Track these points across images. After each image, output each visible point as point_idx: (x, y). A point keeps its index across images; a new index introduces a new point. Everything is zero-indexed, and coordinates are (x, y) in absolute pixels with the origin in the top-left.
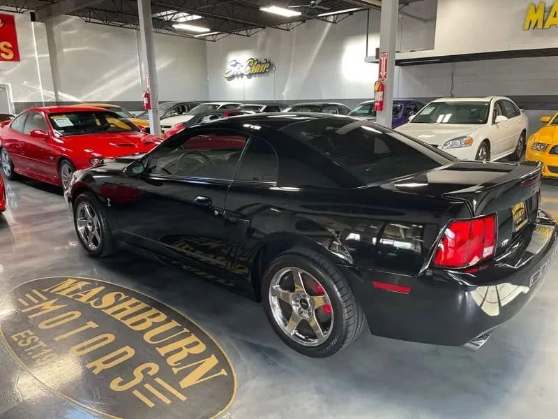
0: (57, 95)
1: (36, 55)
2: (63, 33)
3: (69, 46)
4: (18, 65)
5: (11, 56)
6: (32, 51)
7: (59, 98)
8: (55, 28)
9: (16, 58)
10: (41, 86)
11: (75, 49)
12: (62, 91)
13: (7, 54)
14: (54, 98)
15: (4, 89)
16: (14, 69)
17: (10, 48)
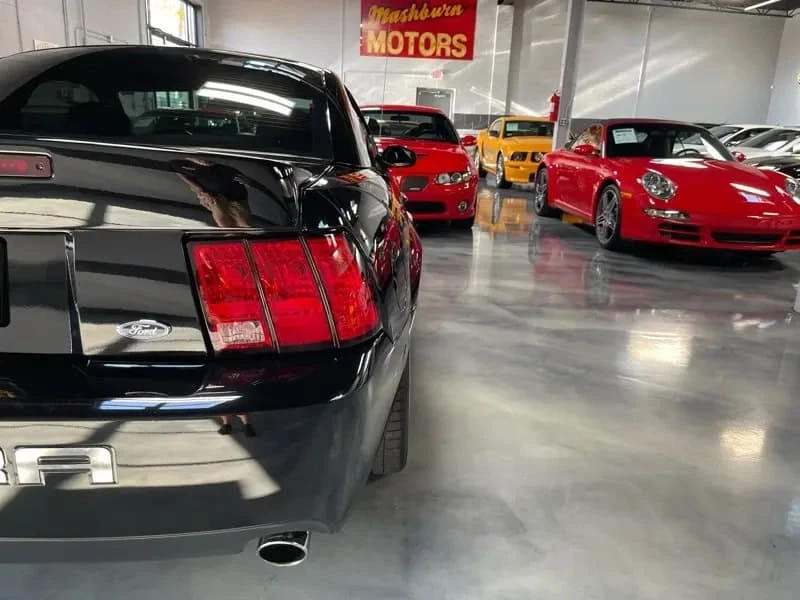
0: (508, 106)
1: (494, 52)
2: (538, 19)
3: (539, 38)
4: (470, 64)
5: (463, 53)
6: (490, 46)
7: (511, 111)
8: (528, 12)
9: (469, 56)
10: (490, 94)
11: (546, 42)
12: (516, 102)
13: (459, 50)
14: (504, 110)
15: (448, 96)
16: (464, 70)
17: (464, 43)
